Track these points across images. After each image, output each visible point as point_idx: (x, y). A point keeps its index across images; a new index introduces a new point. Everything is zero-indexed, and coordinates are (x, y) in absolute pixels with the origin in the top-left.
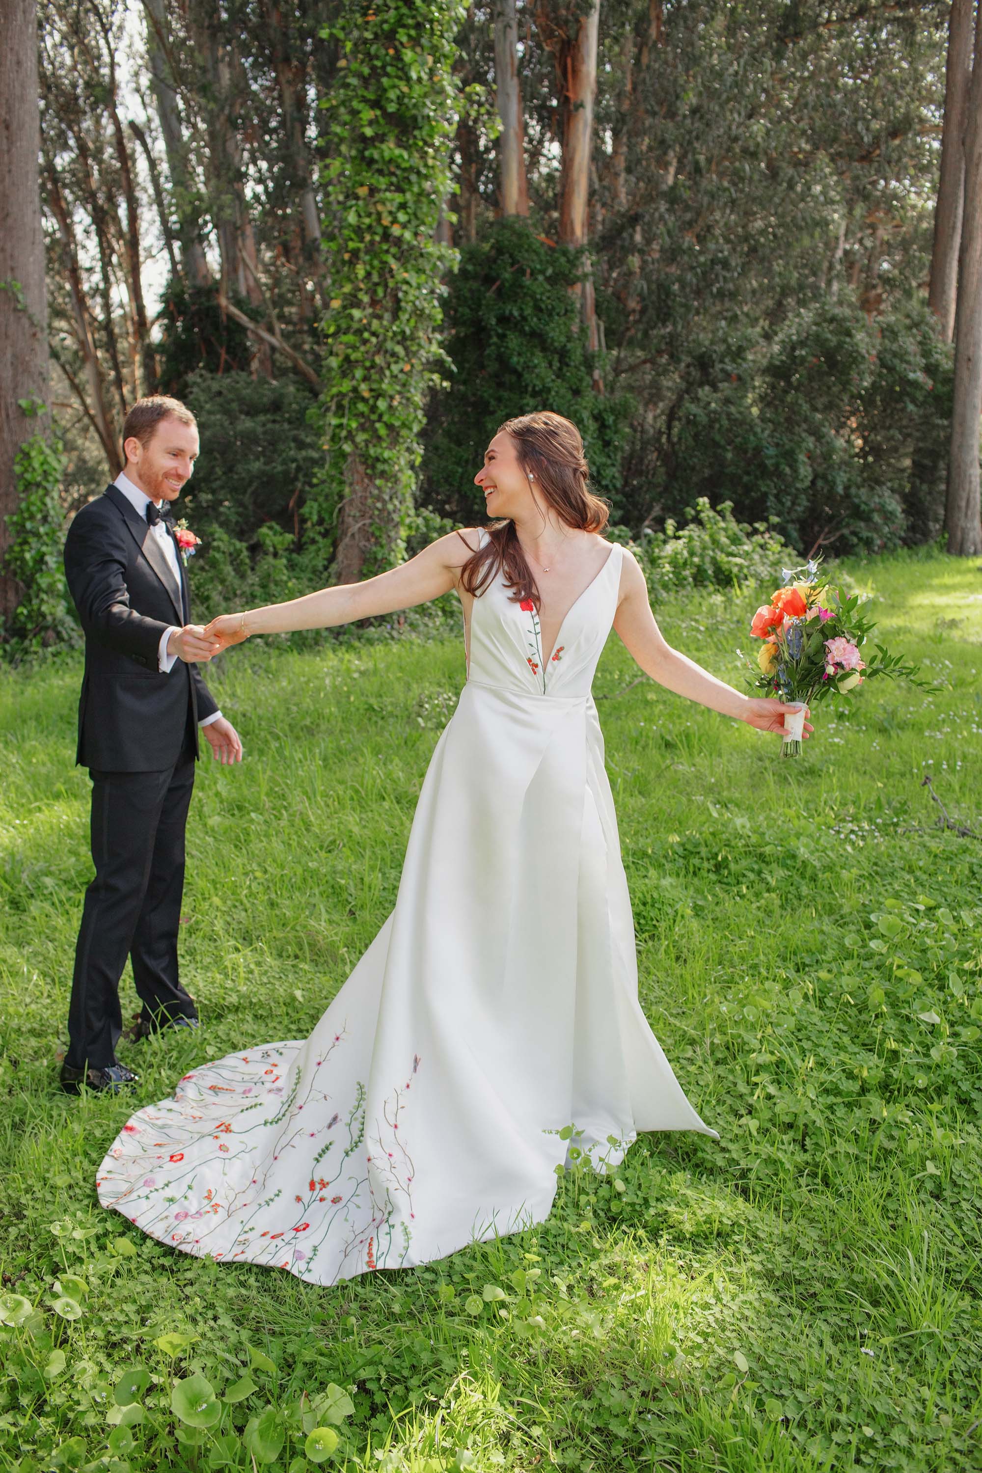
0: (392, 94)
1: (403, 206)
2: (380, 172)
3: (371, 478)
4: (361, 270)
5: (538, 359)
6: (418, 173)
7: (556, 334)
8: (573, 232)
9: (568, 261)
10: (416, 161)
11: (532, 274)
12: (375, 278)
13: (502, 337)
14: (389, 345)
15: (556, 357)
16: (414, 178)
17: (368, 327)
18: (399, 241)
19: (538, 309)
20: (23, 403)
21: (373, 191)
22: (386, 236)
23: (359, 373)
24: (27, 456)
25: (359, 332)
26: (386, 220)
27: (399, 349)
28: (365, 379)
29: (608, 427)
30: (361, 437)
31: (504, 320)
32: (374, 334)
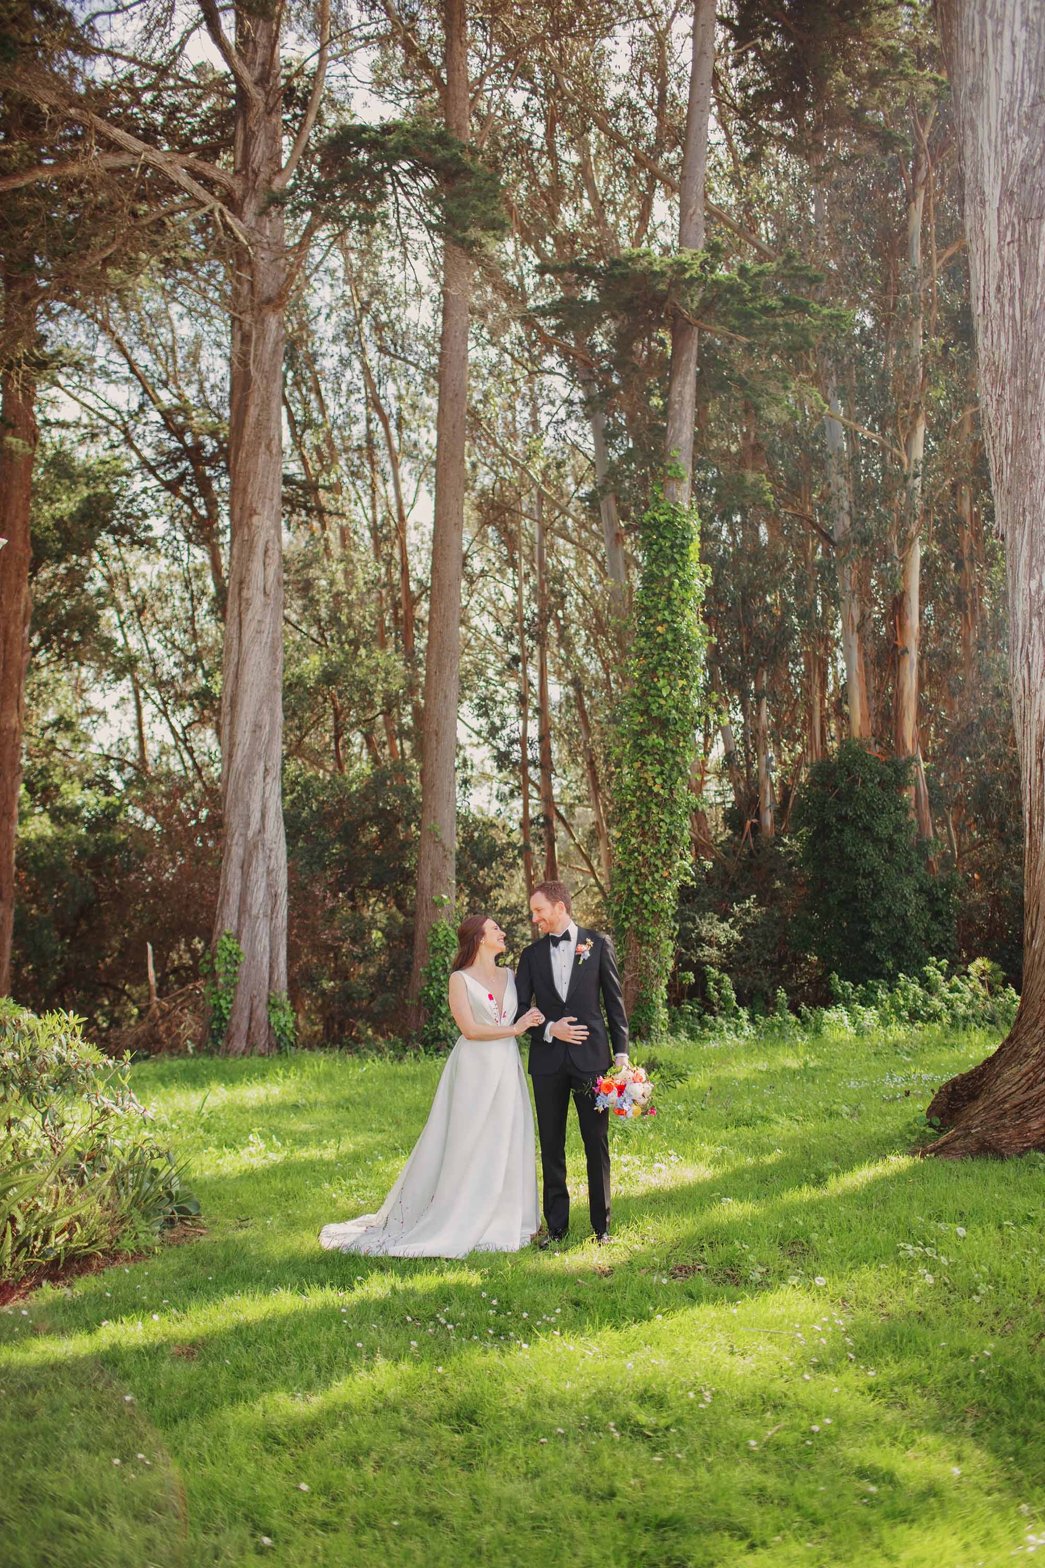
0: (654, 707)
1: (662, 773)
2: (648, 753)
3: (641, 945)
4: (633, 814)
5: (869, 849)
6: (673, 752)
7: (883, 828)
8: (905, 746)
9: (896, 771)
10: (671, 744)
11: (864, 782)
12: (644, 818)
13: (841, 831)
14: (652, 860)
15: (886, 846)
16: (669, 755)
17: (637, 849)
18: (657, 795)
19: (869, 807)
20: (436, 898)
21: (644, 764)
22: (650, 791)
23: (632, 878)
24: (435, 931)
25: (633, 852)
26: (650, 783)
27: (659, 863)
28: (637, 882)
29: (938, 899)
30: (634, 919)
31: (842, 819)
32: (643, 854)
